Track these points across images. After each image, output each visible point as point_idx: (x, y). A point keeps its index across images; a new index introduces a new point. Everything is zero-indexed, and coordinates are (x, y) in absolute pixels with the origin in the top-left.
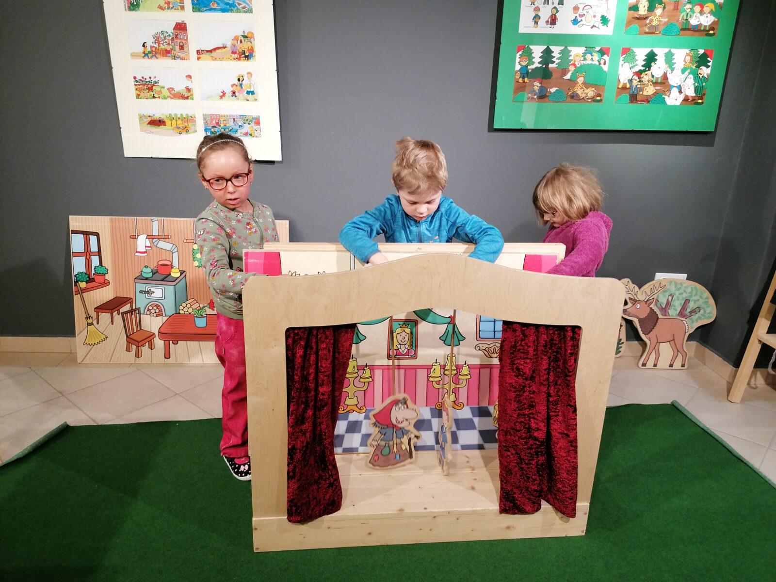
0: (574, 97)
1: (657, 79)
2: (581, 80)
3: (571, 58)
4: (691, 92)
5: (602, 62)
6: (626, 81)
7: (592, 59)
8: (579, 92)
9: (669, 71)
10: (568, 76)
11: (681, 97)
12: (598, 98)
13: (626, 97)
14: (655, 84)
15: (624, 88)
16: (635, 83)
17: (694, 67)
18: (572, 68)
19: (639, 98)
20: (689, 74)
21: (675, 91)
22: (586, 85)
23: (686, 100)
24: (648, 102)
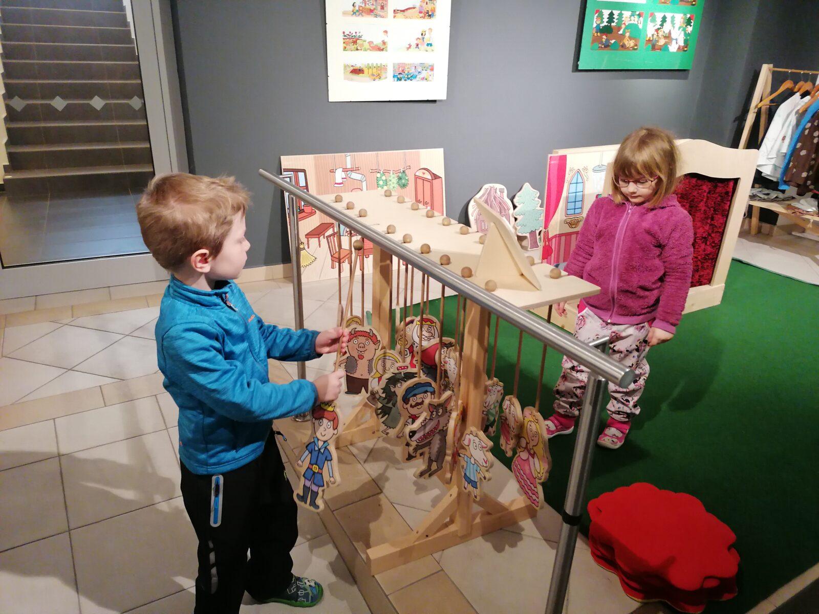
0: (623, 46)
1: (666, 34)
2: (627, 35)
3: (623, 19)
4: (682, 43)
5: (639, 22)
6: (651, 36)
7: (634, 21)
8: (626, 43)
9: (673, 28)
10: (621, 32)
11: (677, 47)
12: (636, 47)
13: (650, 46)
14: (665, 37)
15: (649, 40)
16: (655, 36)
17: (684, 26)
18: (623, 26)
19: (656, 47)
20: (682, 30)
21: (674, 42)
22: (631, 38)
23: (679, 48)
24: (661, 50)
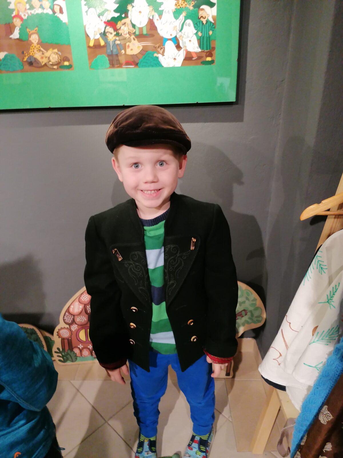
0: (32, 63)
2: (34, 39)
7: (41, 7)
8: (38, 56)
10: (16, 35)
11: (181, 55)
12: (66, 63)
13: (103, 59)
15: (97, 46)
16: (111, 37)
17: (191, 8)
18: (17, 22)
19: (122, 59)
20: (186, 18)
22: (45, 46)
23: (189, 58)
24: (136, 64)
